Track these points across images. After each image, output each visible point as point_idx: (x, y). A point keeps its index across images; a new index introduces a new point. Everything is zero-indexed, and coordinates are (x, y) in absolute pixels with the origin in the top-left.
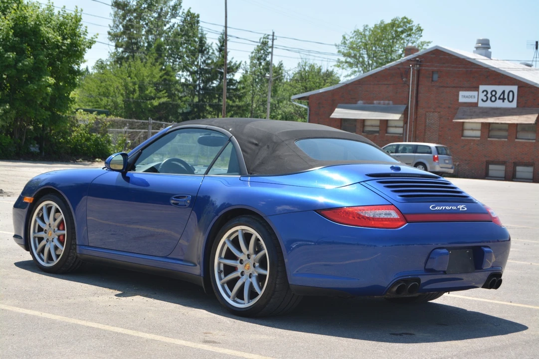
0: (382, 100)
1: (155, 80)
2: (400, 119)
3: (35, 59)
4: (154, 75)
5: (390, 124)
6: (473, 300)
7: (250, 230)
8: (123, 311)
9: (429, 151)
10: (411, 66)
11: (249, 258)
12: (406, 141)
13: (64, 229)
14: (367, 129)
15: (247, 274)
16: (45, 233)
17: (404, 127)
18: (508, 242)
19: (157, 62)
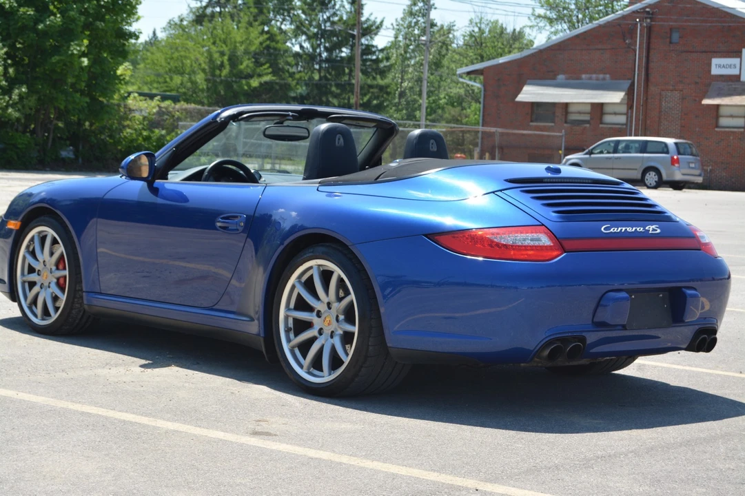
0: (595, 73)
1: (253, 48)
2: (621, 101)
3: (63, 16)
4: (250, 41)
5: (607, 109)
6: (682, 370)
7: (331, 266)
8: (142, 389)
9: (664, 149)
10: (638, 20)
11: (330, 308)
12: (631, 135)
13: (64, 268)
14: (573, 117)
15: (327, 331)
16: (39, 275)
17: (628, 114)
18: (726, 280)
19: (256, 20)
